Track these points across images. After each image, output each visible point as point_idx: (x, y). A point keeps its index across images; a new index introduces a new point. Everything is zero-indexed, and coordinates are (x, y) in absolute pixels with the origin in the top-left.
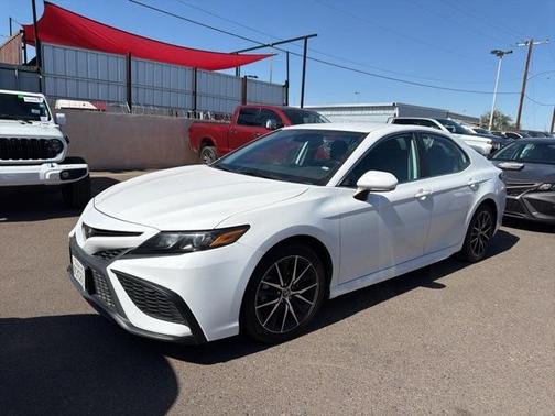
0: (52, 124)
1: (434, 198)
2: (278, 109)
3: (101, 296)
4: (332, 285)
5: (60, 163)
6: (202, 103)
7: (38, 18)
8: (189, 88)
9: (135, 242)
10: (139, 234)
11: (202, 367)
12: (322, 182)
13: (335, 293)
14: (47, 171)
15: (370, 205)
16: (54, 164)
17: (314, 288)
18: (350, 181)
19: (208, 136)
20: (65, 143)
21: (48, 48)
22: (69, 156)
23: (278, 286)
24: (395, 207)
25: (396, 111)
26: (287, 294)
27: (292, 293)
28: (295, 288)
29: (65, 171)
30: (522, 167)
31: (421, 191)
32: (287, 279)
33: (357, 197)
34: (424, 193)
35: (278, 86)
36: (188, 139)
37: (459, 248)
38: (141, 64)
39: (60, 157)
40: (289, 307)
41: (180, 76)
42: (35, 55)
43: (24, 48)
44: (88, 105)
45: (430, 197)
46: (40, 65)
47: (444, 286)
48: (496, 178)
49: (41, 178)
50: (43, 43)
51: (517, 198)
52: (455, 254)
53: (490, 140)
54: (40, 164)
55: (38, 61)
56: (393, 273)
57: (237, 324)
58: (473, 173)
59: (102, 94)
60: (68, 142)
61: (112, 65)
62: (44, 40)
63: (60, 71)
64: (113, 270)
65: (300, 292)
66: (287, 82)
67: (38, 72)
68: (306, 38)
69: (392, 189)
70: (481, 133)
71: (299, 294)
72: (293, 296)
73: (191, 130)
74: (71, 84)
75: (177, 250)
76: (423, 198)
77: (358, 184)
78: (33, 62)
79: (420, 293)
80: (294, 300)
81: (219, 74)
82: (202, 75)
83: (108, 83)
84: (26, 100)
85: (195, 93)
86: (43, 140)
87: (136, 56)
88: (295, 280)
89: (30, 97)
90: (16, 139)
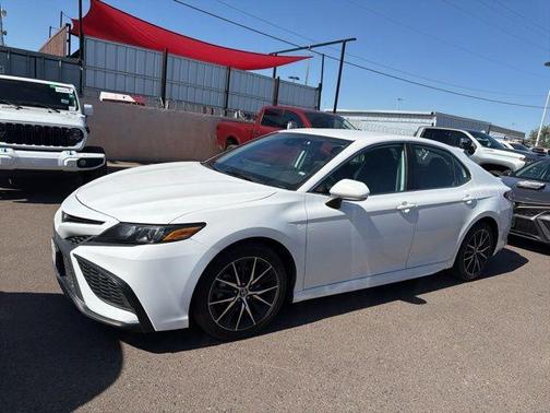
0: (79, 115)
1: (420, 212)
2: (301, 111)
3: (68, 278)
4: (296, 289)
5: (78, 151)
6: (233, 102)
7: (84, 15)
8: (222, 87)
9: (97, 230)
10: (101, 223)
11: (150, 354)
12: (294, 187)
13: (298, 297)
14: (65, 157)
15: (342, 214)
16: (73, 152)
17: (274, 291)
18: (323, 188)
19: (233, 134)
20: (85, 134)
21: (90, 42)
22: (88, 145)
23: (234, 285)
24: (372, 217)
25: (434, 121)
26: (244, 294)
27: (250, 293)
28: (253, 288)
29: (81, 159)
30: (543, 187)
31: (404, 203)
32: (245, 279)
33: (329, 204)
34: (408, 205)
35: (311, 89)
36: (216, 136)
37: (450, 265)
38: (177, 61)
39: (79, 146)
40: (245, 307)
41: (213, 74)
42: (78, 48)
43: (69, 41)
44: (128, 98)
45: (414, 210)
46: (82, 58)
47: (425, 302)
48: (500, 196)
49: (60, 164)
50: (86, 37)
51: (533, 219)
52: (445, 270)
53: (524, 157)
54: (60, 151)
55: (80, 54)
56: (367, 284)
57: (187, 317)
58: (471, 190)
59: (139, 87)
60: (88, 132)
61: (149, 61)
62: (87, 34)
63: (101, 64)
64: (75, 255)
65: (259, 293)
66: (321, 85)
67: (80, 64)
68: (344, 42)
69: (363, 198)
70: (517, 149)
71: (257, 295)
72: (250, 296)
73: (218, 128)
74: (110, 77)
75: (132, 241)
76: (407, 211)
77: (331, 191)
78: (76, 55)
79: (398, 307)
80: (251, 301)
81: (252, 74)
82: (236, 74)
83: (145, 77)
84: (58, 90)
85: (227, 92)
86: (64, 129)
87: (172, 52)
88: (252, 280)
89: (62, 88)
90: (30, 126)
